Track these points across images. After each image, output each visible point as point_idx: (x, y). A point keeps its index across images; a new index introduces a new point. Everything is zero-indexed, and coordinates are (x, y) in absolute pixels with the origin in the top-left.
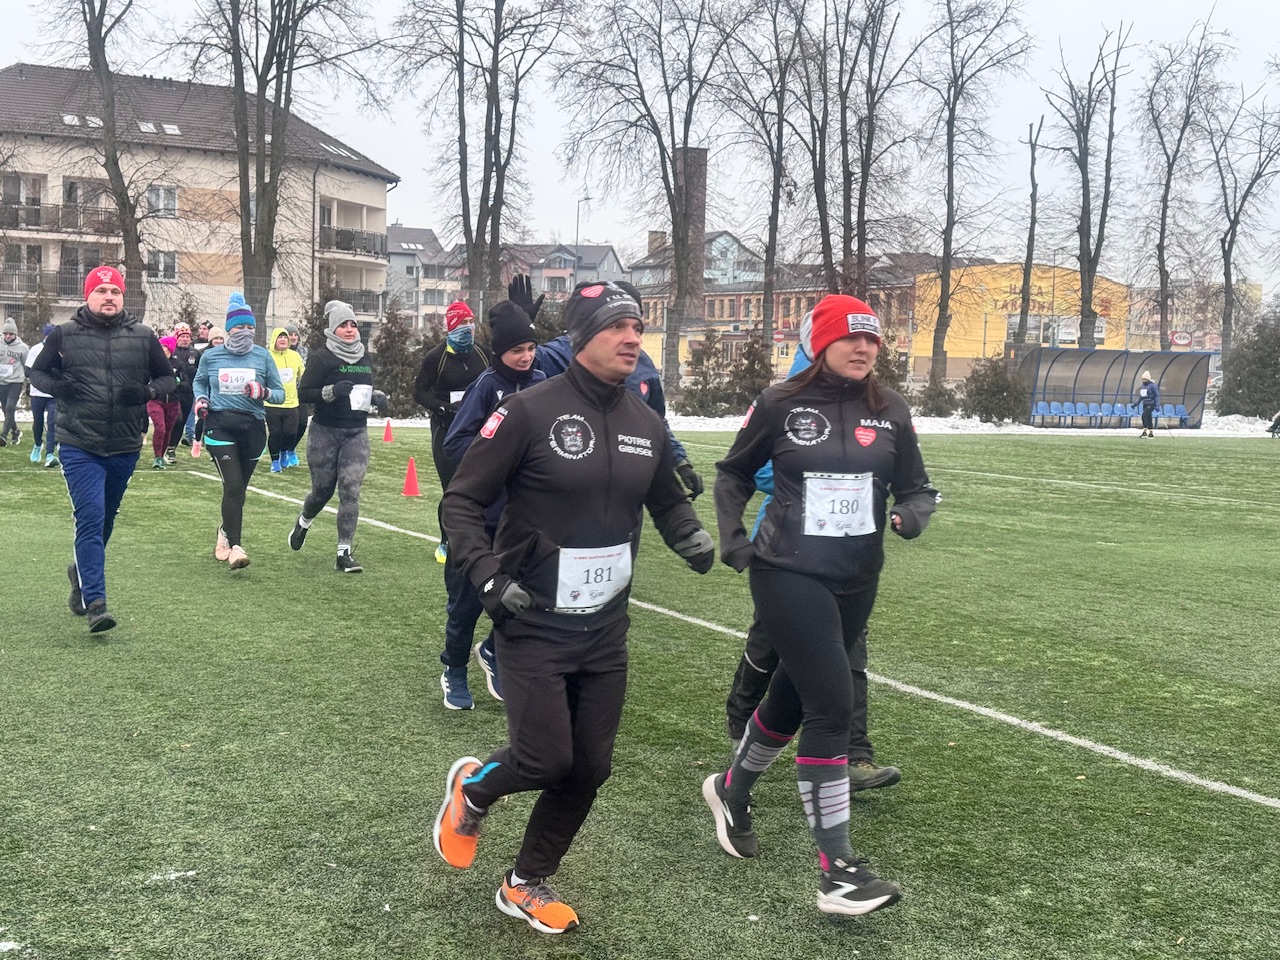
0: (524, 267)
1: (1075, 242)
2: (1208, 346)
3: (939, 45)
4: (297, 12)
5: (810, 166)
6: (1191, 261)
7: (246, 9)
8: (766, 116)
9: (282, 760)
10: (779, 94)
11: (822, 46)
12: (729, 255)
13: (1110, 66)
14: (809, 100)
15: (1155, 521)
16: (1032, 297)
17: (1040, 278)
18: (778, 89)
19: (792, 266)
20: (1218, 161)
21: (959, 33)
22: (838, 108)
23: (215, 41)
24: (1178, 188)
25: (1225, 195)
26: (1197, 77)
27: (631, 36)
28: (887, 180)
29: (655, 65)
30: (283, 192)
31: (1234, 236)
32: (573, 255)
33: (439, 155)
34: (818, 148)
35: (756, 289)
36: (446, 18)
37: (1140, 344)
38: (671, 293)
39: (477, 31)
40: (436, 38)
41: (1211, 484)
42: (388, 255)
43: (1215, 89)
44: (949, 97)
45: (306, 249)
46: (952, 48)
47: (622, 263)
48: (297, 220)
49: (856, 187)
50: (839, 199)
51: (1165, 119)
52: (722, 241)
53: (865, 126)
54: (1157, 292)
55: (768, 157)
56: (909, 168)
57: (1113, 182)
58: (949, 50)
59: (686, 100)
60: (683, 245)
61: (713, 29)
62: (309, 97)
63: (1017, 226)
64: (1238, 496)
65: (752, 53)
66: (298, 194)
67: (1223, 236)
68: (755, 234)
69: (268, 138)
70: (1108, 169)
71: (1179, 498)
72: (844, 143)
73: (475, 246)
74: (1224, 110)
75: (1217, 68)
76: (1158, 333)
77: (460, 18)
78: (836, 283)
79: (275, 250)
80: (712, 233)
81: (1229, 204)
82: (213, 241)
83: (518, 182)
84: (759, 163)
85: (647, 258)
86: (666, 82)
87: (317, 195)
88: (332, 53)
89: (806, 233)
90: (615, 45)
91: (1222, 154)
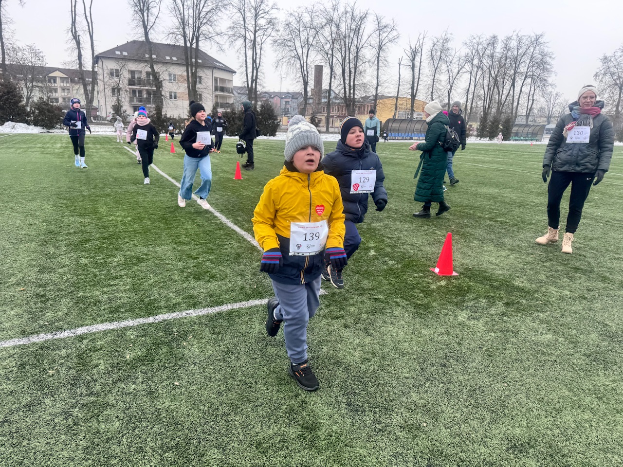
1: (410, 91)
3: (375, 36)
5: (341, 69)
6: (439, 97)
7: (186, 24)
8: (329, 55)
10: (332, 49)
13: (421, 43)
14: (341, 50)
16: (398, 106)
17: (400, 101)
20: (448, 70)
21: (381, 33)
22: (348, 53)
23: (179, 33)
24: (437, 76)
25: (449, 78)
26: (443, 46)
28: (361, 73)
29: (299, 40)
31: (451, 90)
34: (343, 64)
36: (241, 27)
39: (250, 30)
40: (239, 32)
43: (448, 49)
44: (378, 51)
49: (353, 75)
50: (348, 78)
51: (435, 57)
53: (355, 58)
55: (329, 66)
56: (366, 70)
57: (421, 74)
58: (378, 37)
61: (314, 30)
63: (395, 86)
65: (325, 37)
67: (448, 90)
69: (194, 60)
70: (419, 71)
72: (349, 63)
73: (250, 89)
74: (450, 55)
75: (448, 44)
77: (245, 26)
78: (347, 101)
81: (450, 81)
83: (262, 72)
86: (301, 45)
87: (213, 76)
88: (210, 36)
89: (340, 88)
90: (289, 34)
91: (450, 67)
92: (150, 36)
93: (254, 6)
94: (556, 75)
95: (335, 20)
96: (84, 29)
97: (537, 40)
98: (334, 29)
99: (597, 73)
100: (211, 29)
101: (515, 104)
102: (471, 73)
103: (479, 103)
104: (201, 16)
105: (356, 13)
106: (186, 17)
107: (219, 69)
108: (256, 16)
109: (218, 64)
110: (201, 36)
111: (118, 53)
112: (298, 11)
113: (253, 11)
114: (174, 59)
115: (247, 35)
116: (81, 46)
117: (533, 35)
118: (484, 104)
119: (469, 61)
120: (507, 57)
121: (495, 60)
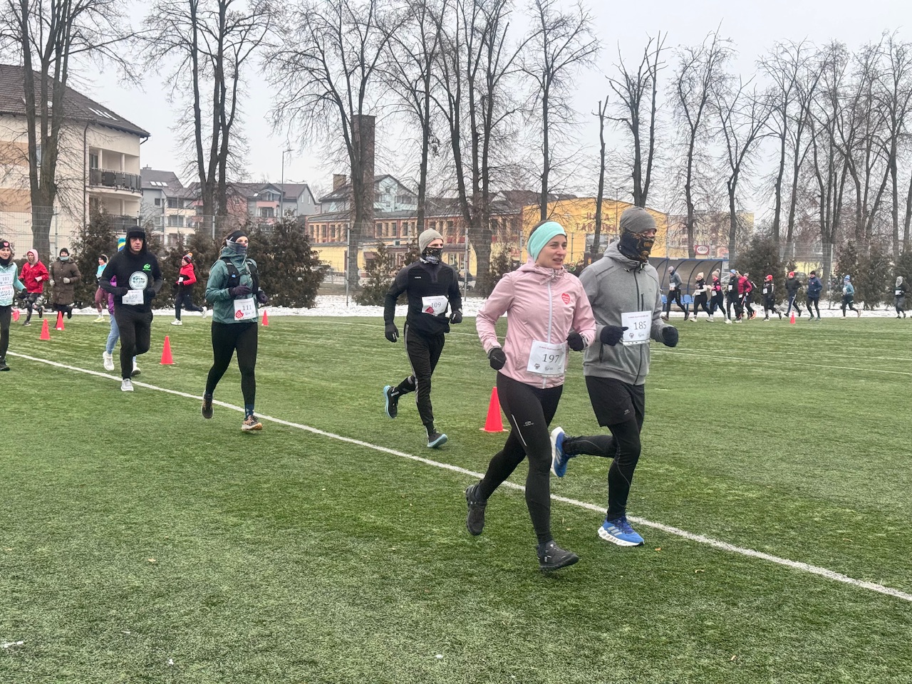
0: (244, 199)
1: (631, 183)
2: (719, 255)
3: (537, 46)
4: (72, 12)
5: (449, 128)
6: (708, 197)
7: (33, 10)
8: (417, 93)
9: (83, 558)
10: (426, 77)
11: (455, 44)
12: (392, 190)
13: (652, 63)
14: (447, 82)
15: (692, 374)
16: (603, 221)
17: (608, 208)
18: (425, 74)
19: (438, 200)
21: (550, 37)
22: (467, 89)
23: (9, 32)
24: (699, 147)
25: (730, 152)
26: (710, 70)
27: (319, 34)
28: (503, 139)
29: (337, 55)
30: (62, 144)
31: (736, 180)
32: (278, 191)
33: (179, 117)
34: (454, 117)
35: (412, 215)
36: (181, 18)
37: (676, 254)
38: (351, 218)
39: (207, 28)
40: (175, 32)
41: (726, 348)
42: (142, 190)
43: (722, 78)
44: (544, 82)
45: (79, 185)
46: (545, 48)
47: (315, 197)
48: (72, 164)
49: (481, 144)
50: (470, 153)
51: (689, 99)
52: (387, 181)
53: (486, 101)
54: (685, 219)
55: (419, 122)
56: (517, 131)
57: (656, 142)
58: (543, 49)
59: (360, 80)
60: (360, 184)
61: (378, 31)
62: (80, 73)
63: (592, 172)
64: (745, 356)
65: (406, 48)
66: (73, 144)
67: (728, 180)
68: (410, 177)
69: (50, 104)
70: (652, 133)
71: (707, 358)
72: (472, 113)
73: (208, 184)
74: (728, 93)
75: (723, 65)
76: (686, 246)
77: (194, 19)
78: (468, 211)
79: (55, 186)
80: (379, 176)
81: (733, 157)
82: (8, 179)
83: (239, 138)
84: (413, 126)
85: (332, 194)
86: (345, 67)
87: (87, 146)
89: (447, 175)
90: (308, 41)
91: (727, 124)
98: (431, 30)
102: (783, 137)
107: (102, 125)
118: (822, 213)
119: (777, 108)
120: (870, 97)
121: (842, 103)
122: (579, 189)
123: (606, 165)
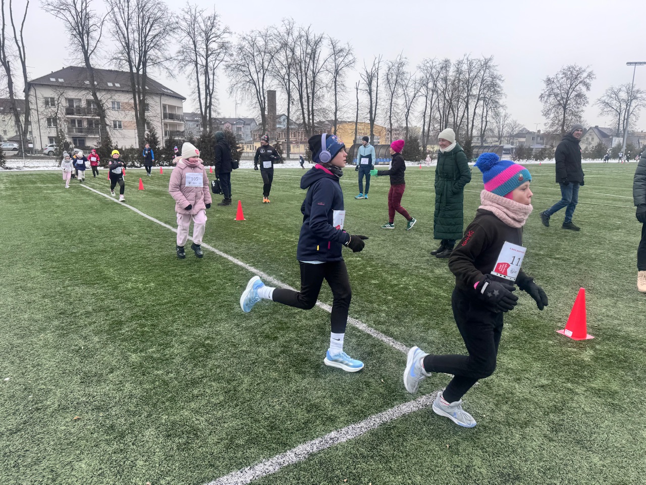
1: (369, 116)
3: (331, 60)
5: (298, 94)
6: (398, 121)
7: (131, 48)
8: (285, 80)
10: (288, 74)
13: (377, 67)
14: (297, 75)
17: (360, 125)
18: (288, 72)
19: (295, 123)
20: (404, 94)
21: (337, 57)
22: (305, 78)
23: (123, 58)
24: (394, 101)
25: (406, 102)
26: (399, 70)
28: (319, 98)
29: (253, 65)
30: (147, 102)
31: (408, 113)
33: (192, 91)
34: (300, 90)
37: (385, 143)
39: (201, 54)
40: (189, 57)
43: (403, 73)
44: (335, 75)
45: (159, 119)
49: (311, 100)
50: (306, 104)
51: (391, 82)
53: (313, 83)
54: (389, 129)
55: (286, 92)
56: (324, 95)
57: (378, 99)
58: (334, 62)
61: (269, 55)
62: (151, 74)
63: (353, 111)
65: (280, 62)
67: (406, 113)
70: (377, 95)
72: (307, 88)
73: (204, 117)
74: (406, 79)
75: (404, 68)
77: (195, 51)
78: (306, 127)
79: (145, 119)
81: (407, 105)
82: (127, 117)
83: (216, 99)
86: (256, 70)
87: (162, 103)
88: (158, 61)
89: (298, 113)
90: (242, 59)
91: (406, 91)
92: (91, 62)
93: (204, 29)
94: (506, 97)
95: (289, 44)
96: (14, 54)
97: (486, 63)
98: (290, 54)
99: (542, 94)
100: (159, 54)
101: (470, 126)
102: (426, 97)
103: (435, 126)
104: (147, 40)
105: (311, 37)
106: (131, 41)
107: (167, 95)
108: (207, 40)
109: (165, 90)
110: (149, 61)
111: (53, 80)
112: (251, 35)
113: (203, 34)
114: (118, 85)
115: (198, 59)
116: (11, 73)
117: (482, 58)
118: (440, 126)
119: (424, 85)
120: (459, 80)
121: (449, 83)
122: (348, 118)
123: (359, 108)
